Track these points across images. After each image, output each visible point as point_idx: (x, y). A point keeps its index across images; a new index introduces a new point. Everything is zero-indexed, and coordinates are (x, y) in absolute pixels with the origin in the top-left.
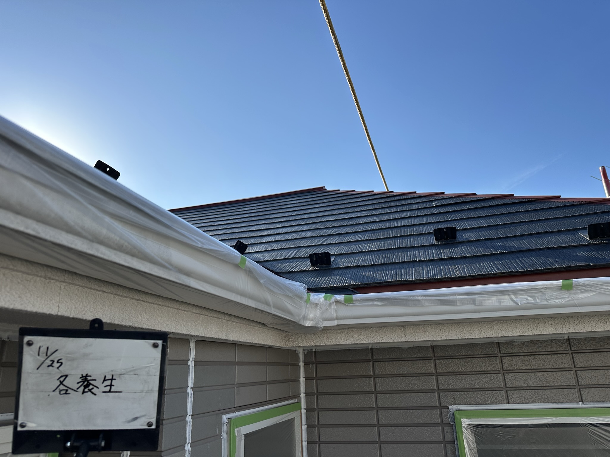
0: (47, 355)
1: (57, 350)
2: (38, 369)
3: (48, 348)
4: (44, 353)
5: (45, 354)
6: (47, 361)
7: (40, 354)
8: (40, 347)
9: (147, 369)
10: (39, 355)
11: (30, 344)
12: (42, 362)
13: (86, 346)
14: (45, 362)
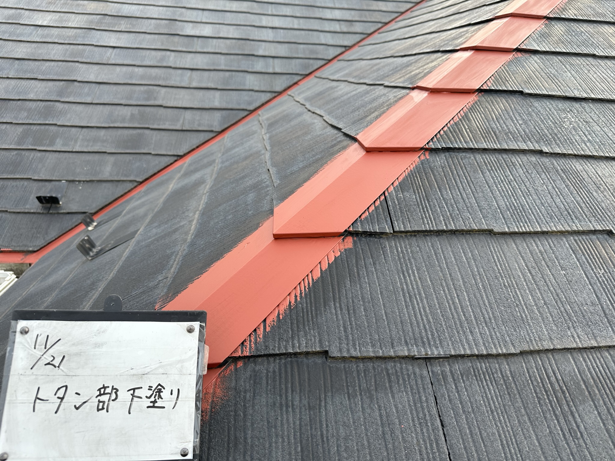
0: (45, 348)
1: (60, 339)
2: (31, 369)
3: (48, 336)
4: (41, 346)
5: (44, 347)
6: (44, 356)
7: (37, 347)
8: (38, 335)
9: (179, 366)
10: (35, 348)
11: (24, 332)
12: (39, 357)
13: (99, 332)
14: (43, 358)
